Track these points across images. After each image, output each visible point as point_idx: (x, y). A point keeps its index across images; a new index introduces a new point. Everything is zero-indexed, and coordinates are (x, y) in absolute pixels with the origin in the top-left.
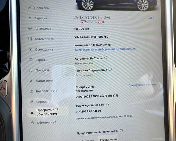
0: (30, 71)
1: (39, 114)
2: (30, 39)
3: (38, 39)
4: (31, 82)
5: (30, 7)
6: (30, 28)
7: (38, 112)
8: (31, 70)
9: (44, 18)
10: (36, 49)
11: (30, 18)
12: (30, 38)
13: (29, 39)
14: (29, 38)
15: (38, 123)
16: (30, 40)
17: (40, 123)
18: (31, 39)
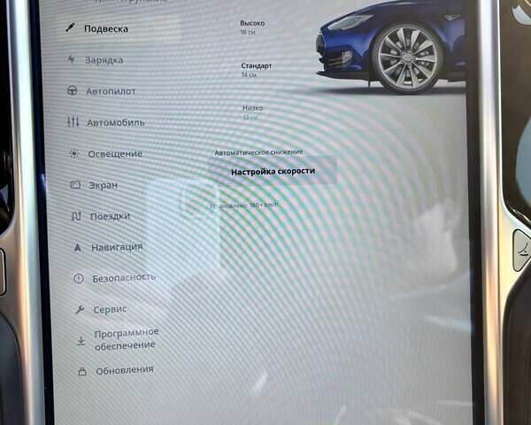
0: (73, 219)
1: (102, 347)
2: (73, 122)
3: (96, 124)
4: (78, 251)
5: (71, 26)
6: (72, 91)
7: (99, 341)
8: (76, 216)
9: (115, 61)
10: (92, 154)
11: (71, 59)
12: (73, 119)
13: (69, 122)
14: (71, 121)
15: (100, 372)
16: (71, 124)
17: (105, 371)
18: (75, 121)
